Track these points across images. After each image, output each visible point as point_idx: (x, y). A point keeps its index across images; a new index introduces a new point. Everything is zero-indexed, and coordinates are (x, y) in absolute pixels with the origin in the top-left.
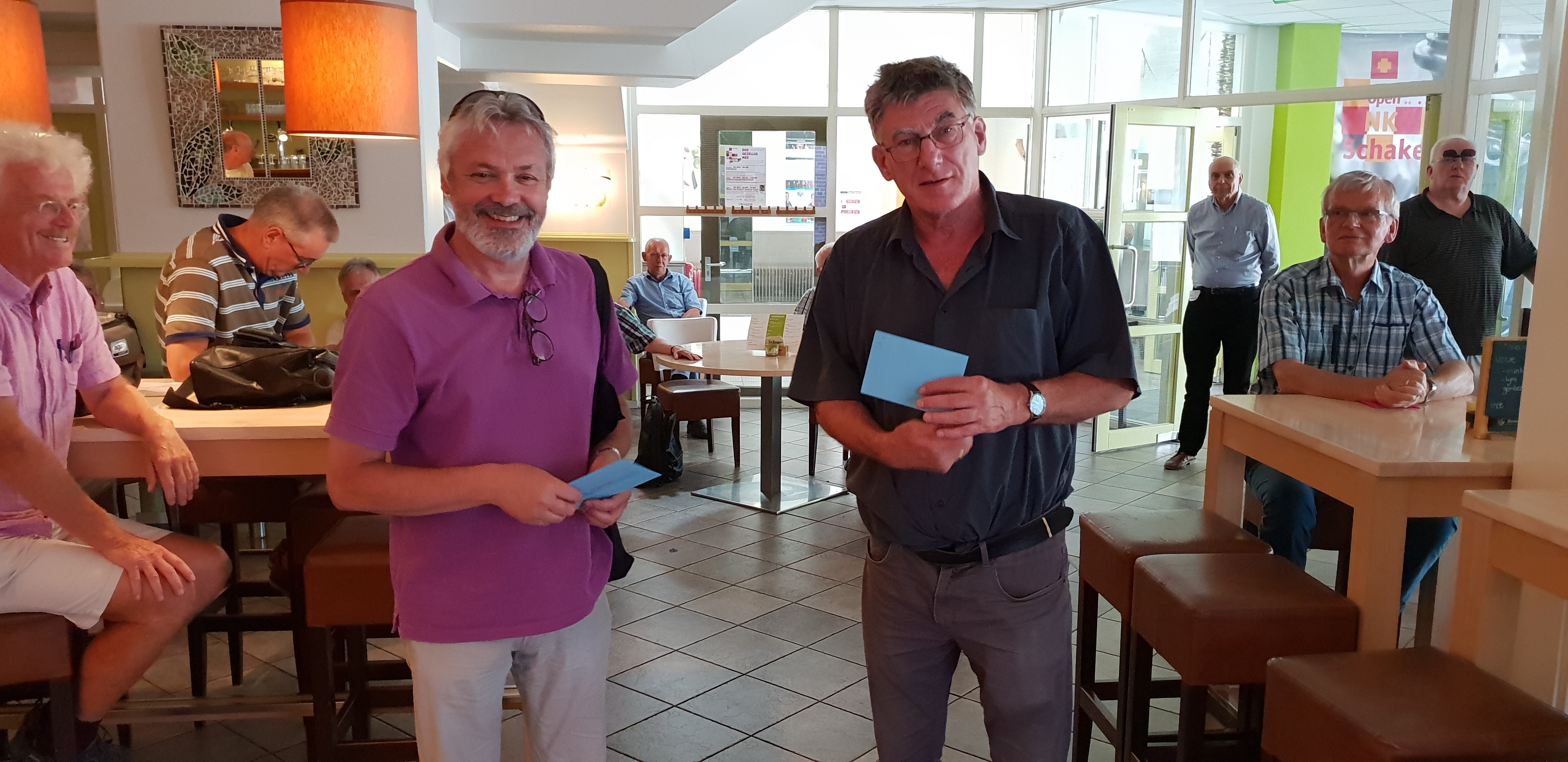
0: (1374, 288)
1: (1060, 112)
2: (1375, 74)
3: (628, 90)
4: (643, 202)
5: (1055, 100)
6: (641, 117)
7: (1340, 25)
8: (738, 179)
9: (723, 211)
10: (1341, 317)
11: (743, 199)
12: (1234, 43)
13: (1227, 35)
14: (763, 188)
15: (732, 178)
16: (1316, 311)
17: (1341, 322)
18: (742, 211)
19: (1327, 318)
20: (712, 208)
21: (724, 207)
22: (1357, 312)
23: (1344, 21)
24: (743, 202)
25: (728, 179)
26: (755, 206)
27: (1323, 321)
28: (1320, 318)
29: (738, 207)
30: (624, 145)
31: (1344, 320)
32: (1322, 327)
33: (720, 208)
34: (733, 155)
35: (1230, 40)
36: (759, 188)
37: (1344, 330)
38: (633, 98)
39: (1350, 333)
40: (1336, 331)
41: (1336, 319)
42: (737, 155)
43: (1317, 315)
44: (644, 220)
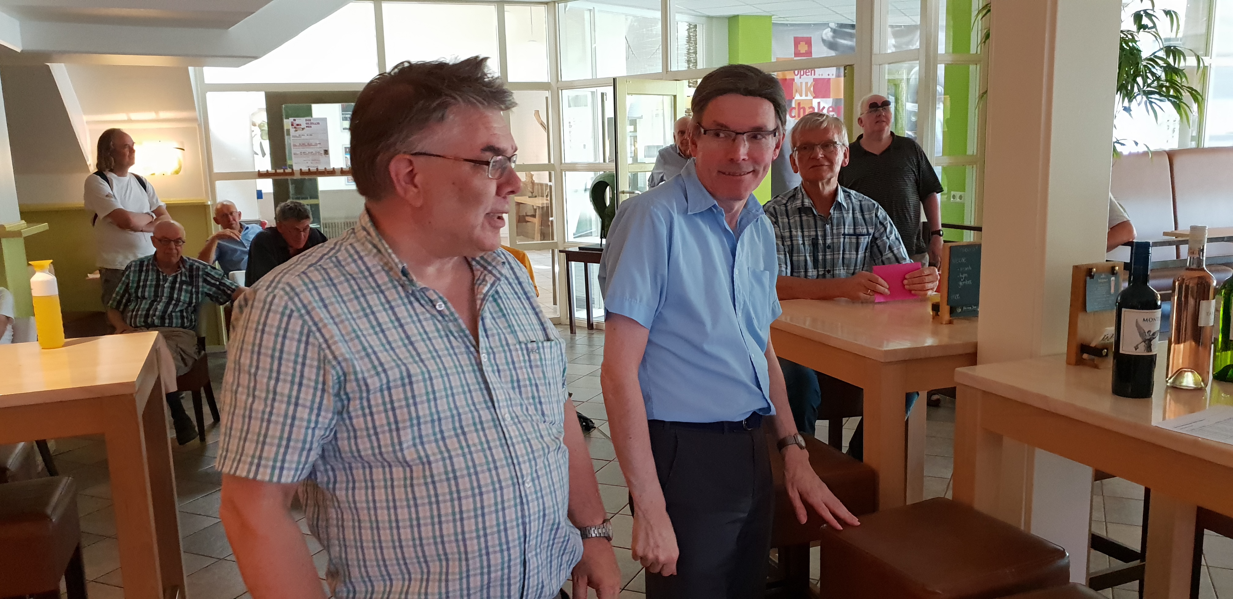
0: (839, 206)
1: (571, 86)
2: (797, 54)
3: (195, 71)
4: (216, 170)
5: (566, 77)
6: (210, 95)
7: (771, 17)
8: (303, 145)
9: (292, 173)
10: (816, 231)
11: (309, 162)
12: (695, 31)
13: (690, 24)
14: (326, 152)
15: (298, 144)
16: (796, 228)
17: (817, 235)
18: (309, 173)
19: (806, 233)
20: (282, 171)
21: (293, 170)
22: (828, 226)
23: (773, 13)
24: (309, 164)
25: (295, 145)
26: (321, 168)
27: (803, 237)
28: (800, 233)
29: (305, 169)
30: (194, 120)
31: (819, 233)
32: (803, 241)
33: (289, 170)
34: (298, 125)
35: (692, 28)
36: (323, 152)
37: (821, 242)
38: (200, 77)
39: (825, 243)
40: (814, 244)
41: (813, 233)
42: (300, 125)
43: (797, 232)
44: (219, 184)
